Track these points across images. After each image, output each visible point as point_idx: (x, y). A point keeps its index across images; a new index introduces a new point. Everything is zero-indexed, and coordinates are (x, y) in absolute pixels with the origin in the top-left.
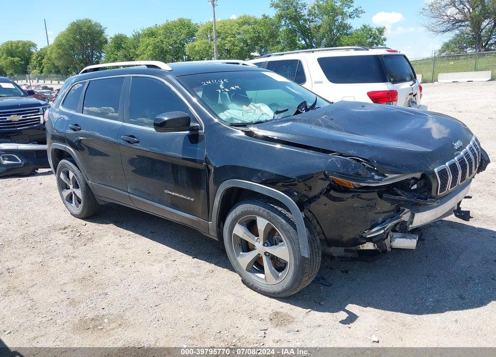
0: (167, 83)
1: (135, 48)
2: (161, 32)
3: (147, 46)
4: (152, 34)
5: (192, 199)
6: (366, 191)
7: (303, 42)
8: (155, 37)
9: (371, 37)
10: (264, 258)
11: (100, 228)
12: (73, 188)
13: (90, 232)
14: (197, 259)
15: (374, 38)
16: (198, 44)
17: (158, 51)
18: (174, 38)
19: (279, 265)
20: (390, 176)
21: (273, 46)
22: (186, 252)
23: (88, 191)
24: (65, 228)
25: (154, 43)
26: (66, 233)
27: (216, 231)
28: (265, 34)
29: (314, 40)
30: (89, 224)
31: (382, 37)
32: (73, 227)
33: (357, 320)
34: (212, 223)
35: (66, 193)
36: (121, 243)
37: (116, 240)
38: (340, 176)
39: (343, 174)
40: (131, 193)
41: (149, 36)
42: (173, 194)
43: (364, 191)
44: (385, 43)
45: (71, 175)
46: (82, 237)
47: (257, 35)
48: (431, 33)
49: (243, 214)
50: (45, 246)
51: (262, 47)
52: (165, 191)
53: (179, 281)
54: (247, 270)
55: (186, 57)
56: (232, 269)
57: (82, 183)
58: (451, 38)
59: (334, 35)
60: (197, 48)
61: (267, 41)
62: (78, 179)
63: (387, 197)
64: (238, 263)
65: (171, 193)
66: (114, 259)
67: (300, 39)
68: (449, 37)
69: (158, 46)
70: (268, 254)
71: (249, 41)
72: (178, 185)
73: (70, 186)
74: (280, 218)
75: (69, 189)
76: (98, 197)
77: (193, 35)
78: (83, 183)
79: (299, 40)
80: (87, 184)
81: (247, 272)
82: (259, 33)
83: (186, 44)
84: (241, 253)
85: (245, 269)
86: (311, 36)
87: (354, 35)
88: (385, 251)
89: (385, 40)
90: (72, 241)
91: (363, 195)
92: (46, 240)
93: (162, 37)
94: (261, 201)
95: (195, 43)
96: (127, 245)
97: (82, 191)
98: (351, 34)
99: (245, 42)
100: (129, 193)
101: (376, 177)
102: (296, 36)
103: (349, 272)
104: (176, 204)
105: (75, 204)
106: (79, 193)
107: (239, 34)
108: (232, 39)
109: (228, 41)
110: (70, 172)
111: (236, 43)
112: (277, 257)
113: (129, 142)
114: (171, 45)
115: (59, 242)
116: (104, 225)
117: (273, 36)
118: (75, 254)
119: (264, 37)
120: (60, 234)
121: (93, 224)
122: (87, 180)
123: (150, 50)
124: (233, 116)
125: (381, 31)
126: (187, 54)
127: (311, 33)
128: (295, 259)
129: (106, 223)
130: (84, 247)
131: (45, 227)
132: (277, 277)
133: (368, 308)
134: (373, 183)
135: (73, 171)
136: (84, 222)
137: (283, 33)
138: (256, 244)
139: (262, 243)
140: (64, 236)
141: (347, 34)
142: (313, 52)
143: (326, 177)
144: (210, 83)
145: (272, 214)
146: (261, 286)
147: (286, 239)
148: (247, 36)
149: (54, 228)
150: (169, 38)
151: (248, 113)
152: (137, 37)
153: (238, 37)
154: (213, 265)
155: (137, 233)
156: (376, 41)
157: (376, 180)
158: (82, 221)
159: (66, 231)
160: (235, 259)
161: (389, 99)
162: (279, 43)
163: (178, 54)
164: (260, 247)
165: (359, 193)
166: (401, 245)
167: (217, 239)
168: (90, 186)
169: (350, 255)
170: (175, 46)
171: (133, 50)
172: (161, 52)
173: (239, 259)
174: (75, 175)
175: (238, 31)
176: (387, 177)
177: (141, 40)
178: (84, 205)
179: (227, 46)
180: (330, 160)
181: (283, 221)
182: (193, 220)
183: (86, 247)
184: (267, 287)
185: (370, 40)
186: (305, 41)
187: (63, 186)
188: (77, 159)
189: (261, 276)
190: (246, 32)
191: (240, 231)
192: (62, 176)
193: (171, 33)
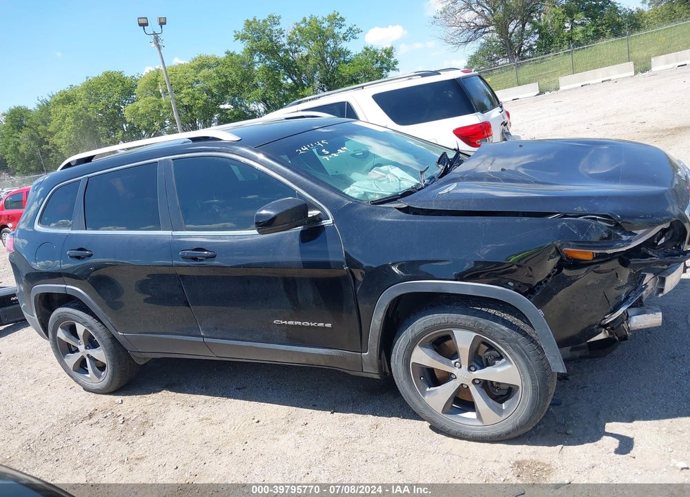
0: (243, 160)
1: (44, 123)
2: (82, 94)
3: (64, 118)
4: (67, 99)
5: (329, 325)
6: (603, 259)
7: (290, 81)
8: (74, 104)
9: (377, 61)
10: (473, 389)
11: (149, 401)
12: (86, 348)
13: (137, 411)
14: (339, 414)
15: (383, 63)
16: (142, 104)
17: (83, 122)
18: (103, 101)
19: (499, 394)
20: (640, 232)
21: (250, 92)
22: (314, 407)
23: (117, 348)
24: (91, 416)
25: (75, 113)
26: (98, 423)
27: (376, 364)
28: (234, 76)
29: (304, 75)
30: (127, 399)
31: (392, 60)
32: (104, 411)
33: (635, 444)
34: (370, 354)
35: (72, 360)
36: (201, 417)
37: (189, 415)
38: (579, 246)
39: (583, 242)
40: (207, 337)
41: (63, 104)
42: (291, 323)
43: (601, 260)
44: (397, 67)
45: (80, 329)
46: (129, 422)
47: (224, 80)
48: (451, 46)
49: (427, 330)
50: (76, 453)
51: (234, 96)
52: (275, 322)
53: (336, 454)
54: (444, 411)
55: (127, 125)
56: (415, 416)
57: (104, 336)
58: (476, 50)
59: (328, 65)
60: (141, 111)
61: (240, 87)
62: (96, 333)
63: (634, 262)
64: (426, 406)
65: (285, 322)
66: (208, 444)
67: (286, 77)
68: (473, 48)
69: (81, 116)
70: (477, 382)
71: (214, 90)
72: (297, 309)
73: (79, 347)
74: (497, 324)
75: (77, 350)
76: (138, 355)
77: (131, 93)
78: (107, 337)
79: (284, 79)
80: (114, 339)
81: (445, 415)
82: (226, 76)
83: (122, 107)
84: (428, 389)
85: (440, 412)
86: (298, 71)
87: (357, 62)
88: (625, 338)
89: (396, 63)
90: (117, 433)
91: (603, 267)
92: (69, 442)
93: (84, 102)
94: (457, 306)
95: (137, 104)
96: (214, 418)
97: (106, 350)
98: (350, 61)
99: (209, 92)
100: (203, 337)
101: (624, 238)
102: (279, 74)
103: (570, 378)
104: (295, 337)
105: (95, 372)
106: (100, 354)
107: (198, 82)
108: (189, 90)
109: (185, 94)
110: (77, 325)
111: (197, 95)
112: (492, 382)
113: (195, 259)
114: (101, 112)
115: (96, 440)
116: (153, 395)
117: (247, 77)
118: (138, 453)
119: (235, 81)
120: (88, 428)
121: (135, 398)
122: (114, 332)
123: (69, 123)
124: (367, 190)
125: (389, 53)
126: (128, 120)
127: (297, 67)
128: (532, 380)
129: (155, 392)
130: (143, 438)
131: (54, 421)
132: (500, 412)
133: (636, 423)
134: (622, 247)
135: (84, 323)
136: (118, 399)
137: (261, 72)
138: (455, 371)
139: (465, 366)
140: (96, 429)
141: (345, 62)
142: (363, 87)
143: (558, 252)
144: (306, 148)
145: (482, 321)
146: (473, 429)
147: (514, 353)
148: (210, 84)
149: (71, 421)
150: (96, 101)
151: (380, 181)
152: (46, 108)
153: (198, 86)
154: (371, 416)
155: (215, 395)
156: (385, 65)
157: (625, 241)
158: (111, 396)
159: (94, 419)
160: (421, 400)
161: (483, 133)
162: (256, 86)
163: (114, 123)
164: (463, 375)
165: (598, 265)
166: (642, 325)
167: (377, 377)
168: (121, 340)
169: (578, 354)
170: (108, 112)
171: (44, 127)
172: (88, 124)
173: (427, 398)
174: (89, 327)
175: (196, 79)
176: (636, 234)
177: (52, 110)
178: (113, 372)
179: (186, 101)
180: (559, 226)
181: (504, 328)
182: (331, 357)
183: (147, 438)
184: (484, 430)
185: (378, 65)
186: (292, 79)
187: (63, 350)
188: (92, 302)
189: (471, 415)
190: (207, 78)
191: (423, 357)
192: (61, 334)
193: (96, 94)
